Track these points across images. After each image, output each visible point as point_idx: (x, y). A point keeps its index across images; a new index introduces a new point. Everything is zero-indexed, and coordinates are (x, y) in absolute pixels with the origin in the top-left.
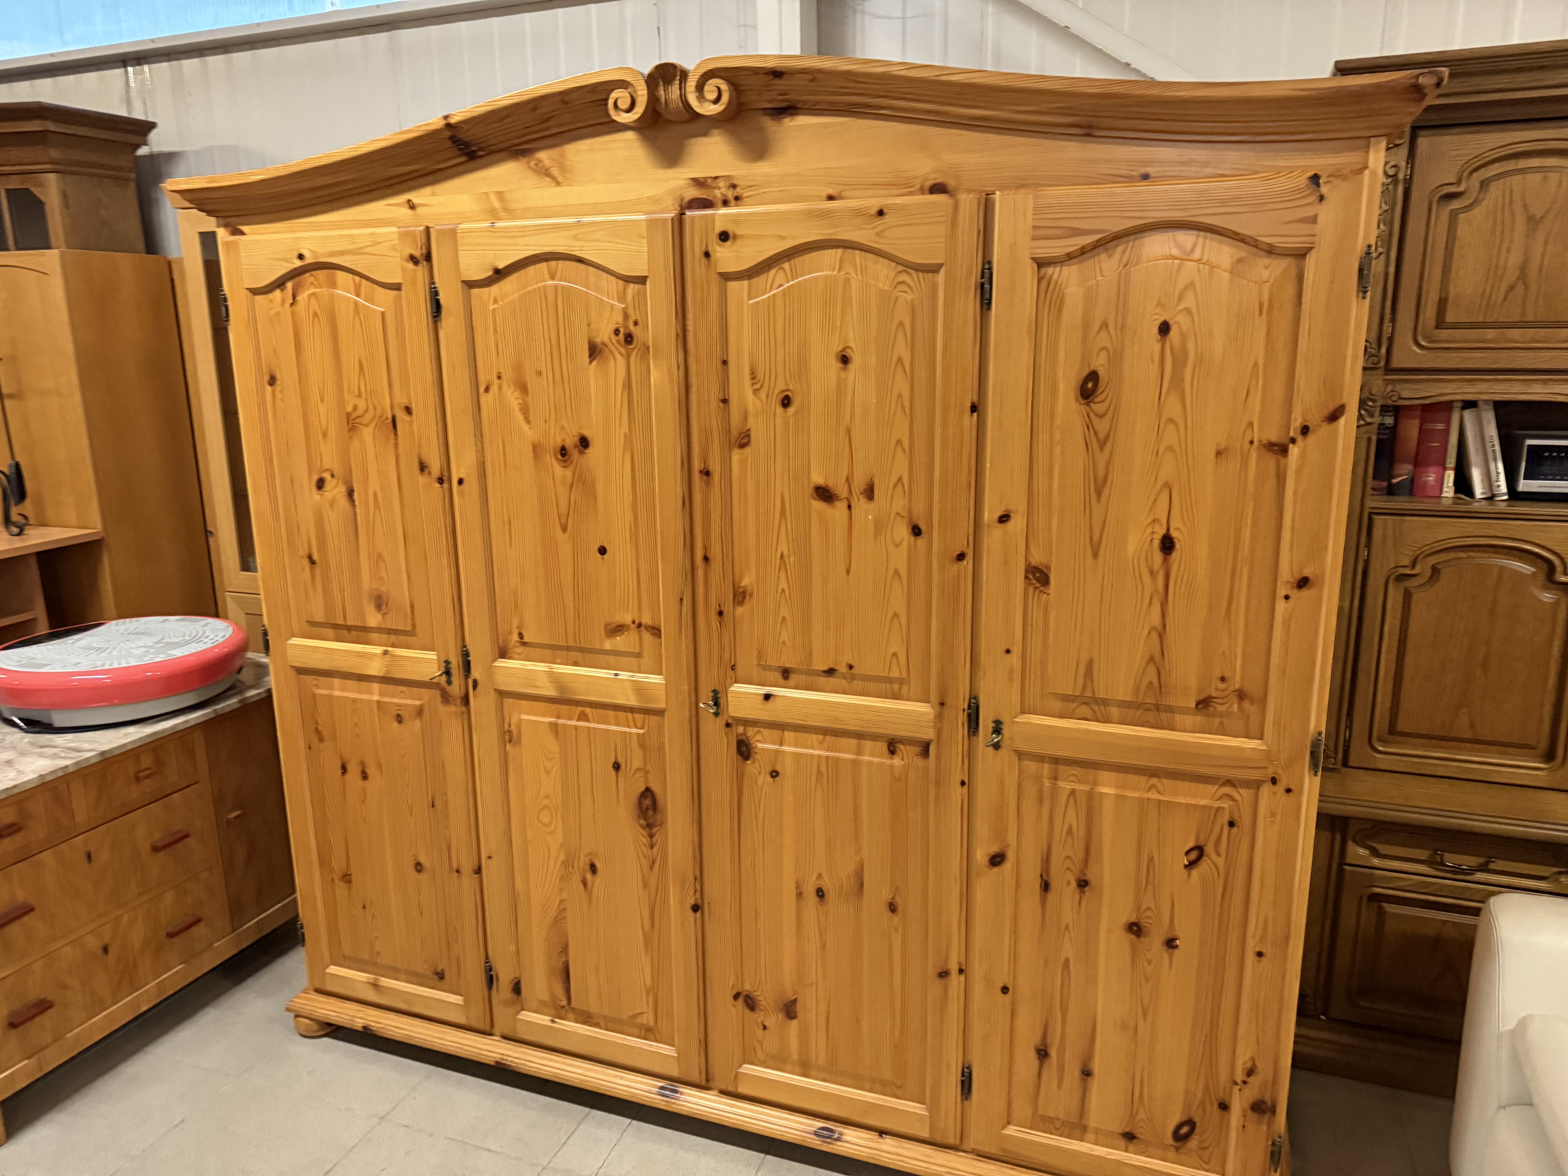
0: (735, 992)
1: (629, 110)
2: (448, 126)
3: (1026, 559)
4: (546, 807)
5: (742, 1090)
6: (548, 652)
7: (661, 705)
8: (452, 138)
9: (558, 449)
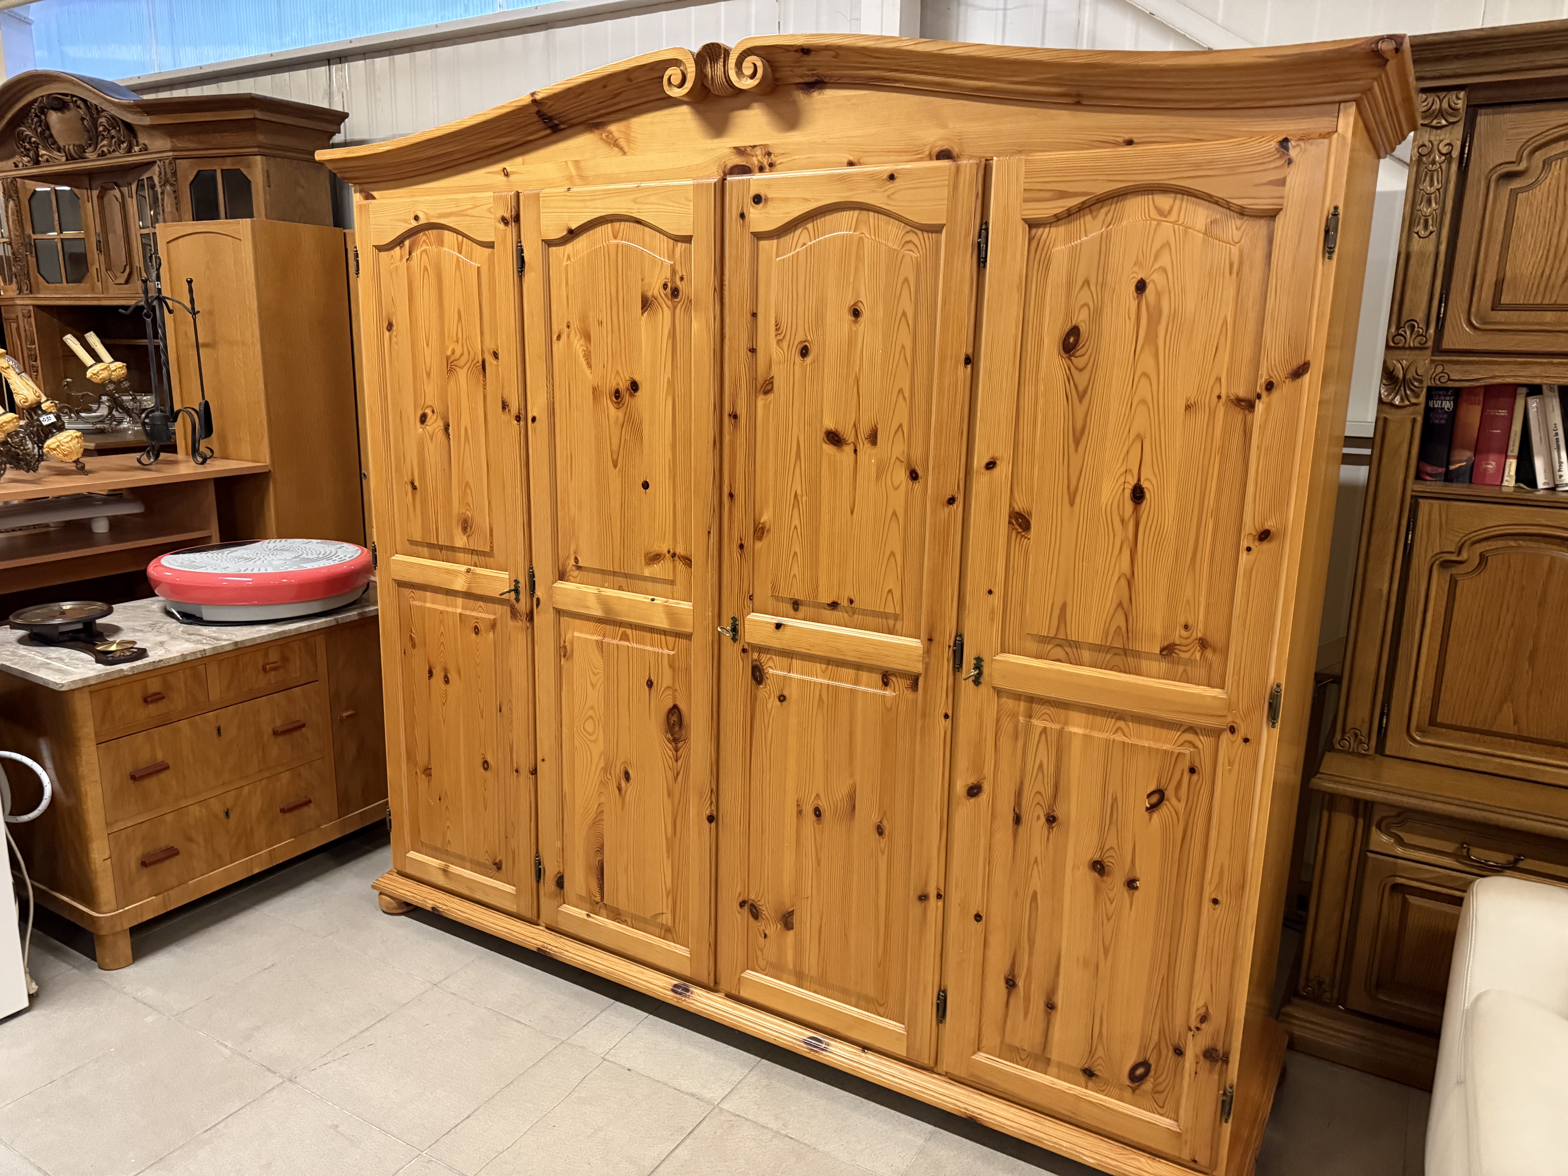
0: (741, 900)
1: (681, 85)
2: (535, 101)
3: (1010, 505)
4: (591, 717)
5: (744, 994)
6: (599, 576)
7: (689, 630)
8: (538, 112)
9: (613, 391)
